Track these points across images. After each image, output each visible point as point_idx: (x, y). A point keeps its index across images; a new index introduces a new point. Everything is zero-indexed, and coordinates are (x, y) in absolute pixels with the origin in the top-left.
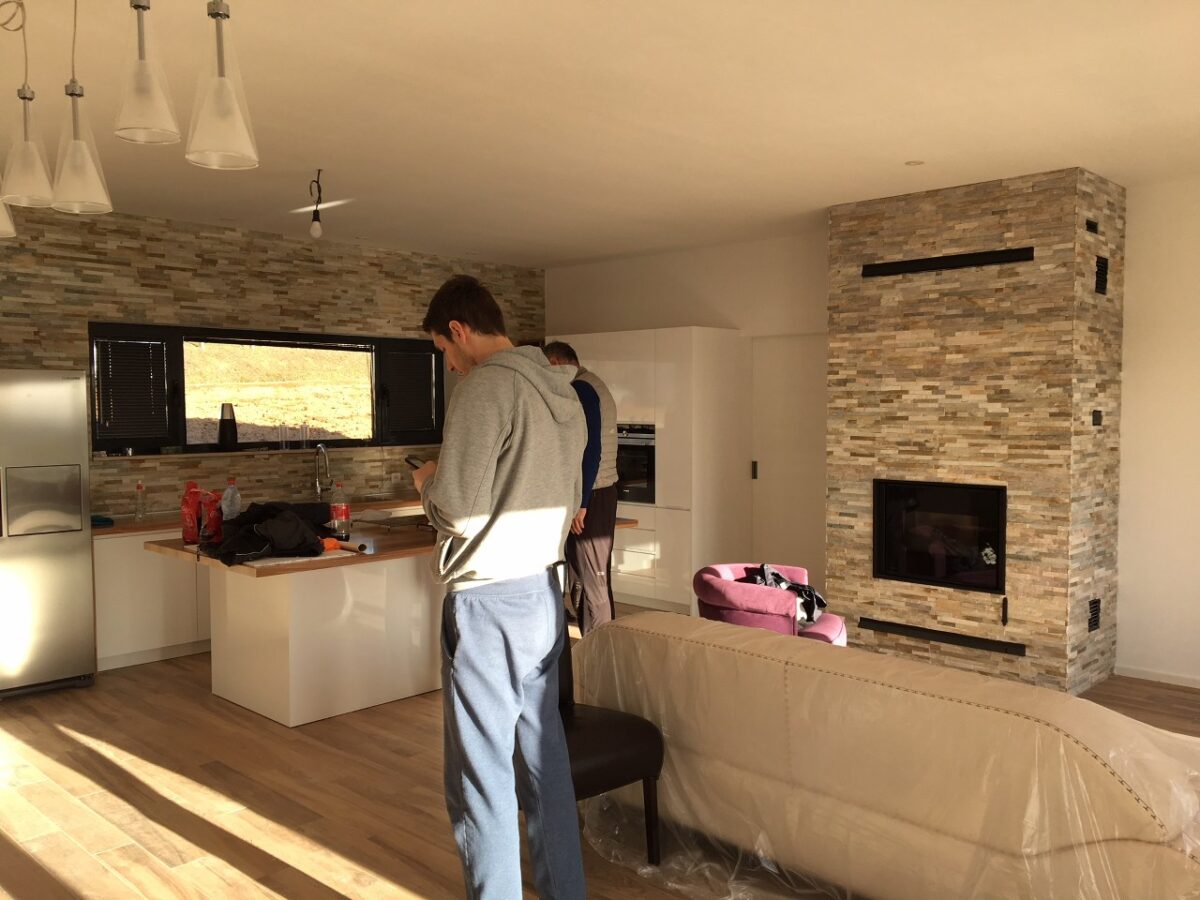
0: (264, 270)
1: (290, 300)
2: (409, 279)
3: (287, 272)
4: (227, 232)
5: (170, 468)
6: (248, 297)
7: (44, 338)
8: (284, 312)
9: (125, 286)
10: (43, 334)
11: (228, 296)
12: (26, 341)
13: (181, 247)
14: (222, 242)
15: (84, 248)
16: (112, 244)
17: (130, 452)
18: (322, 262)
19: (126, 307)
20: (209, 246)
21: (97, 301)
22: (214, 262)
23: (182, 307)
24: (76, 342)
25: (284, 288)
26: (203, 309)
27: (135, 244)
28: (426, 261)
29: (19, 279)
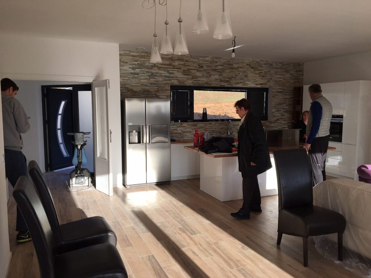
0: (216, 68)
1: (223, 77)
2: (259, 68)
3: (222, 69)
4: (206, 58)
5: (189, 126)
6: (211, 77)
7: (159, 90)
8: (221, 81)
9: (179, 75)
10: (159, 89)
11: (206, 77)
12: (155, 91)
13: (194, 63)
14: (205, 61)
15: (170, 65)
16: (176, 63)
17: (180, 121)
18: (233, 65)
19: (180, 81)
20: (201, 62)
21: (173, 80)
22: (202, 67)
23: (194, 80)
24: (167, 91)
25: (222, 74)
26: (200, 81)
27: (182, 63)
28: (264, 63)
29: (154, 74)
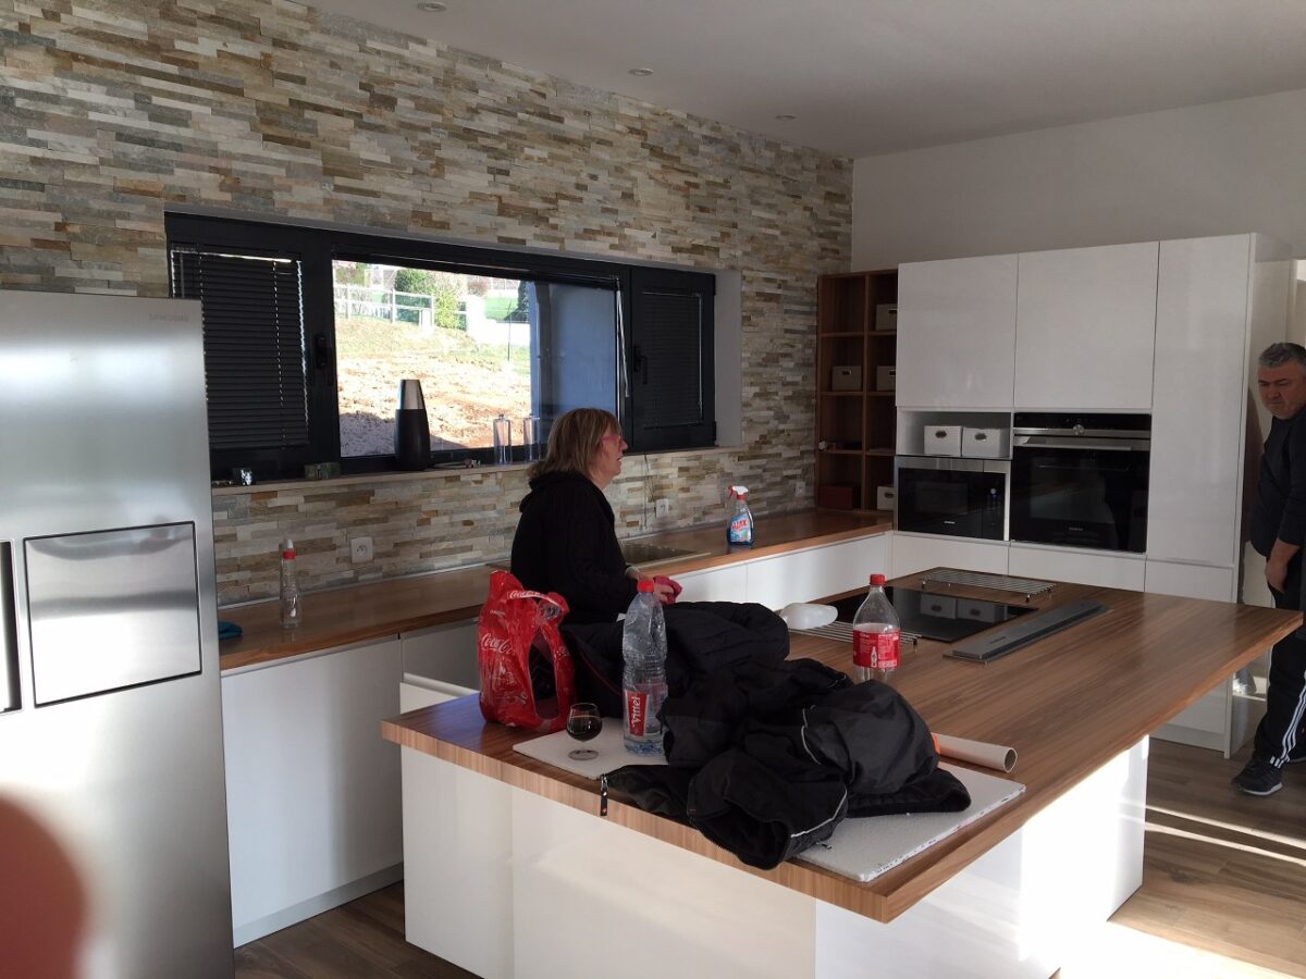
0: (473, 126)
1: (513, 187)
2: (683, 161)
3: (508, 134)
4: (412, 45)
5: (320, 505)
6: (448, 176)
7: (75, 237)
8: (504, 210)
9: (232, 136)
10: (76, 229)
11: (416, 172)
12: (38, 243)
13: (333, 65)
14: (404, 64)
15: (154, 48)
16: (206, 46)
18: (560, 120)
19: (237, 180)
20: (381, 70)
21: (181, 165)
22: (390, 102)
23: (338, 188)
24: (141, 250)
25: (503, 164)
26: (374, 194)
27: (250, 50)
28: (705, 131)
29: (20, 102)
